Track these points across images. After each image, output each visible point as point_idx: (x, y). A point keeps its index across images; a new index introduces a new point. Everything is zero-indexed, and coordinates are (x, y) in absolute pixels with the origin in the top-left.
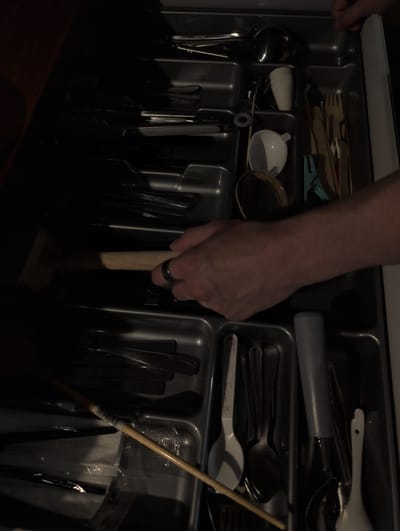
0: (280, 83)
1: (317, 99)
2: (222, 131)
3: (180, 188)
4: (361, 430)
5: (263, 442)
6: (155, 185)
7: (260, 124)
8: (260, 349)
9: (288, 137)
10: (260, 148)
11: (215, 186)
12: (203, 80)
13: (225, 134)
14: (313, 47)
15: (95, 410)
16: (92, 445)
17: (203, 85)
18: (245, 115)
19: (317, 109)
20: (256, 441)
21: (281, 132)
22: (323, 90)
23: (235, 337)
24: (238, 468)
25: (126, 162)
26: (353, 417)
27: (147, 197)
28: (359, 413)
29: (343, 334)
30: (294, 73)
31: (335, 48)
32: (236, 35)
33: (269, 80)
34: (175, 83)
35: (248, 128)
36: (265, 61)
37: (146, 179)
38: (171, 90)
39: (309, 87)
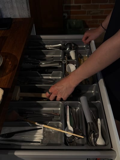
0: (72, 54)
1: (82, 57)
2: (60, 65)
3: (50, 78)
4: (100, 123)
5: (77, 128)
6: (44, 77)
7: (68, 63)
8: (74, 109)
9: (76, 65)
10: (69, 68)
11: (59, 77)
12: (54, 55)
13: (60, 66)
14: (79, 46)
15: (36, 123)
16: (36, 132)
17: (54, 56)
18: (65, 61)
19: (82, 59)
20: (76, 128)
21: (74, 64)
22: (83, 55)
23: (68, 106)
24: (72, 131)
25: (37, 72)
26: (98, 121)
27: (43, 80)
28: (99, 120)
29: (92, 102)
30: (75, 52)
31: (84, 46)
32: (60, 45)
33: (70, 54)
34: (47, 56)
35: (66, 63)
36: (68, 50)
37: (42, 76)
38: (46, 57)
39: (79, 55)
